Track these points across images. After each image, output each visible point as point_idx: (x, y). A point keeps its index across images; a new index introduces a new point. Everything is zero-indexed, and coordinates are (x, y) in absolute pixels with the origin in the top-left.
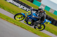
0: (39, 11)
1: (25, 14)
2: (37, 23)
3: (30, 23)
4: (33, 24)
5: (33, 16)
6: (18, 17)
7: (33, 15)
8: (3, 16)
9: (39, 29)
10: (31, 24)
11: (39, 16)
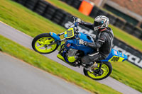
0: (96, 28)
1: (59, 35)
2: (91, 60)
3: (72, 58)
4: (80, 61)
5: (81, 42)
6: (42, 42)
7: (79, 39)
8: (67, 73)
9: (95, 75)
10: (75, 62)
11: (95, 41)
